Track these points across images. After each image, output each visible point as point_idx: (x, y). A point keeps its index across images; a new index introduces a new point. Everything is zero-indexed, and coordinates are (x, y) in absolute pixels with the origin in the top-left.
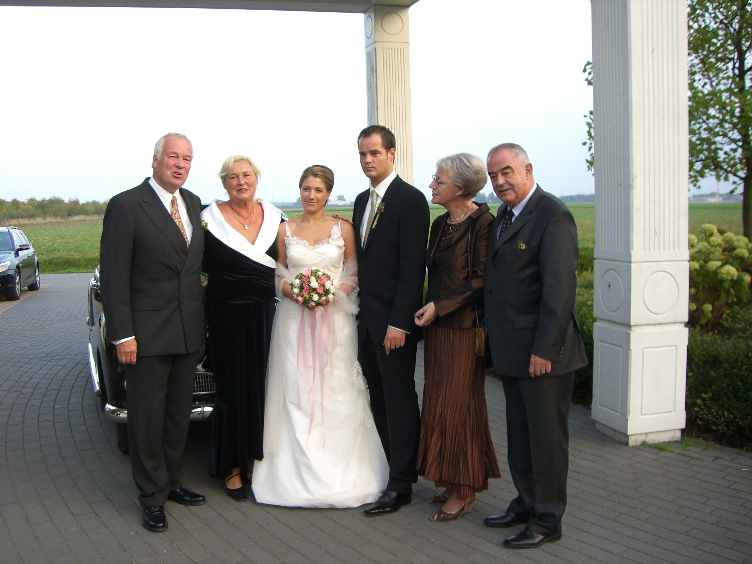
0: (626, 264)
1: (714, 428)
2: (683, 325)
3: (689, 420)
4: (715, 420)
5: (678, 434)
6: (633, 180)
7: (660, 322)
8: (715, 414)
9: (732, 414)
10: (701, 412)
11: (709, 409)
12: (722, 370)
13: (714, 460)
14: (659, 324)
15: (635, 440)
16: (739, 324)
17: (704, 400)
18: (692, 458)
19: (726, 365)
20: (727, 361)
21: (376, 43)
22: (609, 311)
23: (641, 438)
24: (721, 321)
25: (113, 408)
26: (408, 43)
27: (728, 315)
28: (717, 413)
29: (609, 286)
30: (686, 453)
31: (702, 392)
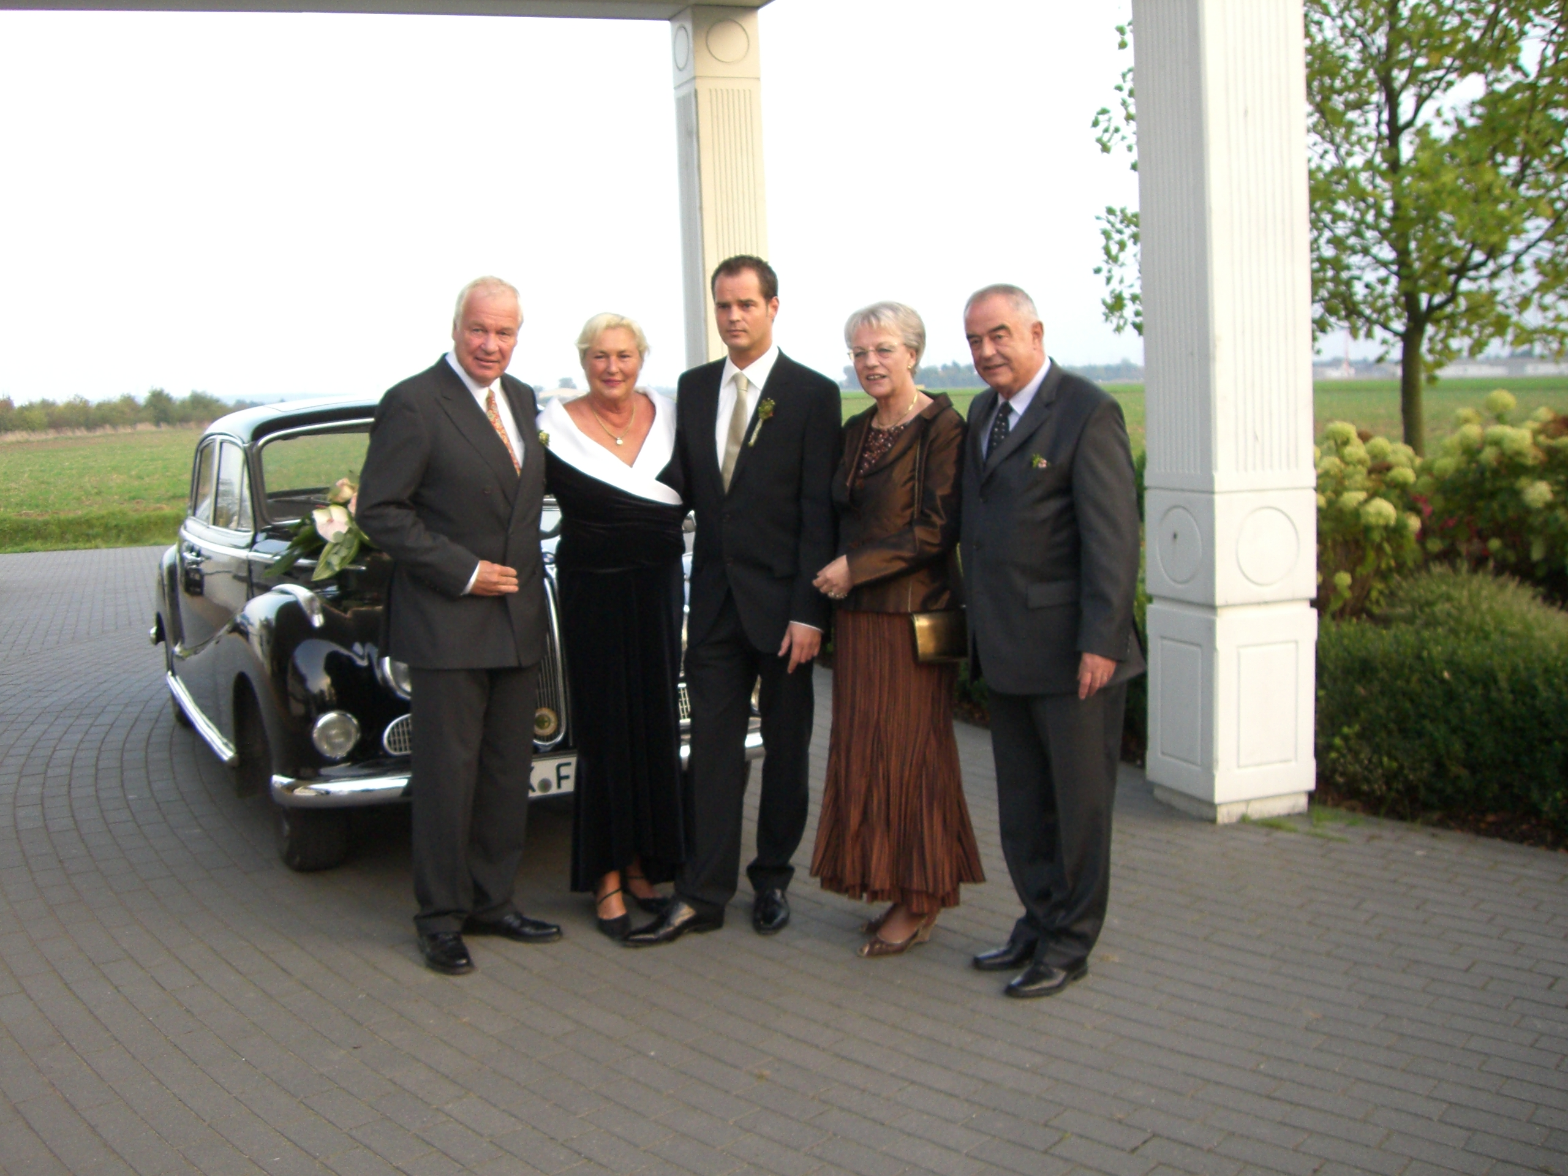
0: (1204, 496)
1: (1365, 787)
2: (1308, 604)
3: (1324, 776)
4: (1366, 773)
5: (1303, 802)
6: (1215, 346)
7: (1267, 598)
8: (1366, 762)
9: (1396, 760)
10: (1342, 760)
11: (1356, 754)
12: (1376, 683)
13: (1368, 841)
14: (1266, 603)
15: (1228, 813)
16: (1401, 607)
17: (1346, 738)
18: (1330, 839)
19: (1383, 674)
20: (1384, 666)
21: (698, 81)
22: (1175, 581)
23: (1238, 811)
24: (1368, 604)
25: (286, 780)
26: (758, 79)
27: (1381, 593)
28: (1370, 761)
29: (1175, 536)
30: (1319, 831)
31: (1341, 725)
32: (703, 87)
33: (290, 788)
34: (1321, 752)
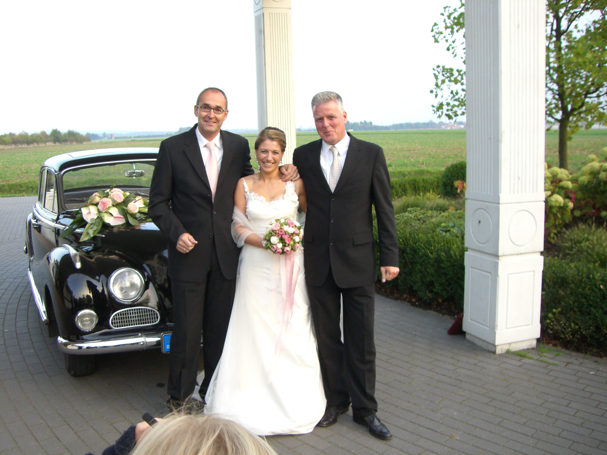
0: (495, 205)
1: (562, 336)
2: (540, 254)
3: (543, 331)
4: (563, 330)
5: (534, 343)
6: (502, 136)
7: (522, 252)
8: (563, 325)
9: (577, 325)
10: (552, 324)
11: (558, 321)
12: (569, 289)
13: (566, 365)
14: (521, 254)
15: (501, 349)
17: (554, 314)
18: (549, 364)
19: (572, 285)
20: (573, 282)
21: (264, 9)
22: (479, 242)
23: (506, 348)
25: (64, 341)
26: (290, 9)
28: (565, 324)
29: (480, 222)
30: (543, 359)
31: (553, 308)
32: (266, 12)
33: (66, 345)
34: (543, 319)
